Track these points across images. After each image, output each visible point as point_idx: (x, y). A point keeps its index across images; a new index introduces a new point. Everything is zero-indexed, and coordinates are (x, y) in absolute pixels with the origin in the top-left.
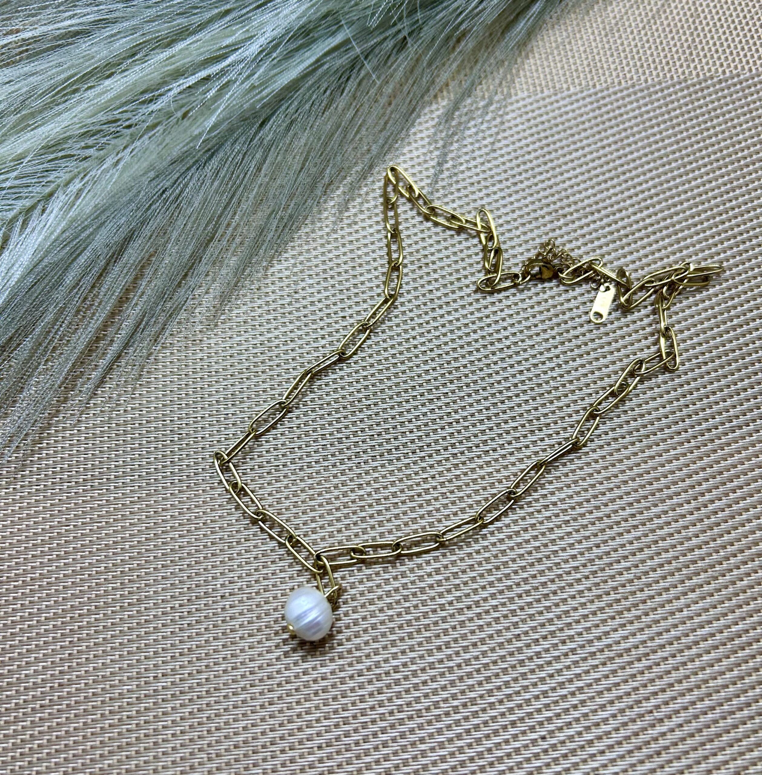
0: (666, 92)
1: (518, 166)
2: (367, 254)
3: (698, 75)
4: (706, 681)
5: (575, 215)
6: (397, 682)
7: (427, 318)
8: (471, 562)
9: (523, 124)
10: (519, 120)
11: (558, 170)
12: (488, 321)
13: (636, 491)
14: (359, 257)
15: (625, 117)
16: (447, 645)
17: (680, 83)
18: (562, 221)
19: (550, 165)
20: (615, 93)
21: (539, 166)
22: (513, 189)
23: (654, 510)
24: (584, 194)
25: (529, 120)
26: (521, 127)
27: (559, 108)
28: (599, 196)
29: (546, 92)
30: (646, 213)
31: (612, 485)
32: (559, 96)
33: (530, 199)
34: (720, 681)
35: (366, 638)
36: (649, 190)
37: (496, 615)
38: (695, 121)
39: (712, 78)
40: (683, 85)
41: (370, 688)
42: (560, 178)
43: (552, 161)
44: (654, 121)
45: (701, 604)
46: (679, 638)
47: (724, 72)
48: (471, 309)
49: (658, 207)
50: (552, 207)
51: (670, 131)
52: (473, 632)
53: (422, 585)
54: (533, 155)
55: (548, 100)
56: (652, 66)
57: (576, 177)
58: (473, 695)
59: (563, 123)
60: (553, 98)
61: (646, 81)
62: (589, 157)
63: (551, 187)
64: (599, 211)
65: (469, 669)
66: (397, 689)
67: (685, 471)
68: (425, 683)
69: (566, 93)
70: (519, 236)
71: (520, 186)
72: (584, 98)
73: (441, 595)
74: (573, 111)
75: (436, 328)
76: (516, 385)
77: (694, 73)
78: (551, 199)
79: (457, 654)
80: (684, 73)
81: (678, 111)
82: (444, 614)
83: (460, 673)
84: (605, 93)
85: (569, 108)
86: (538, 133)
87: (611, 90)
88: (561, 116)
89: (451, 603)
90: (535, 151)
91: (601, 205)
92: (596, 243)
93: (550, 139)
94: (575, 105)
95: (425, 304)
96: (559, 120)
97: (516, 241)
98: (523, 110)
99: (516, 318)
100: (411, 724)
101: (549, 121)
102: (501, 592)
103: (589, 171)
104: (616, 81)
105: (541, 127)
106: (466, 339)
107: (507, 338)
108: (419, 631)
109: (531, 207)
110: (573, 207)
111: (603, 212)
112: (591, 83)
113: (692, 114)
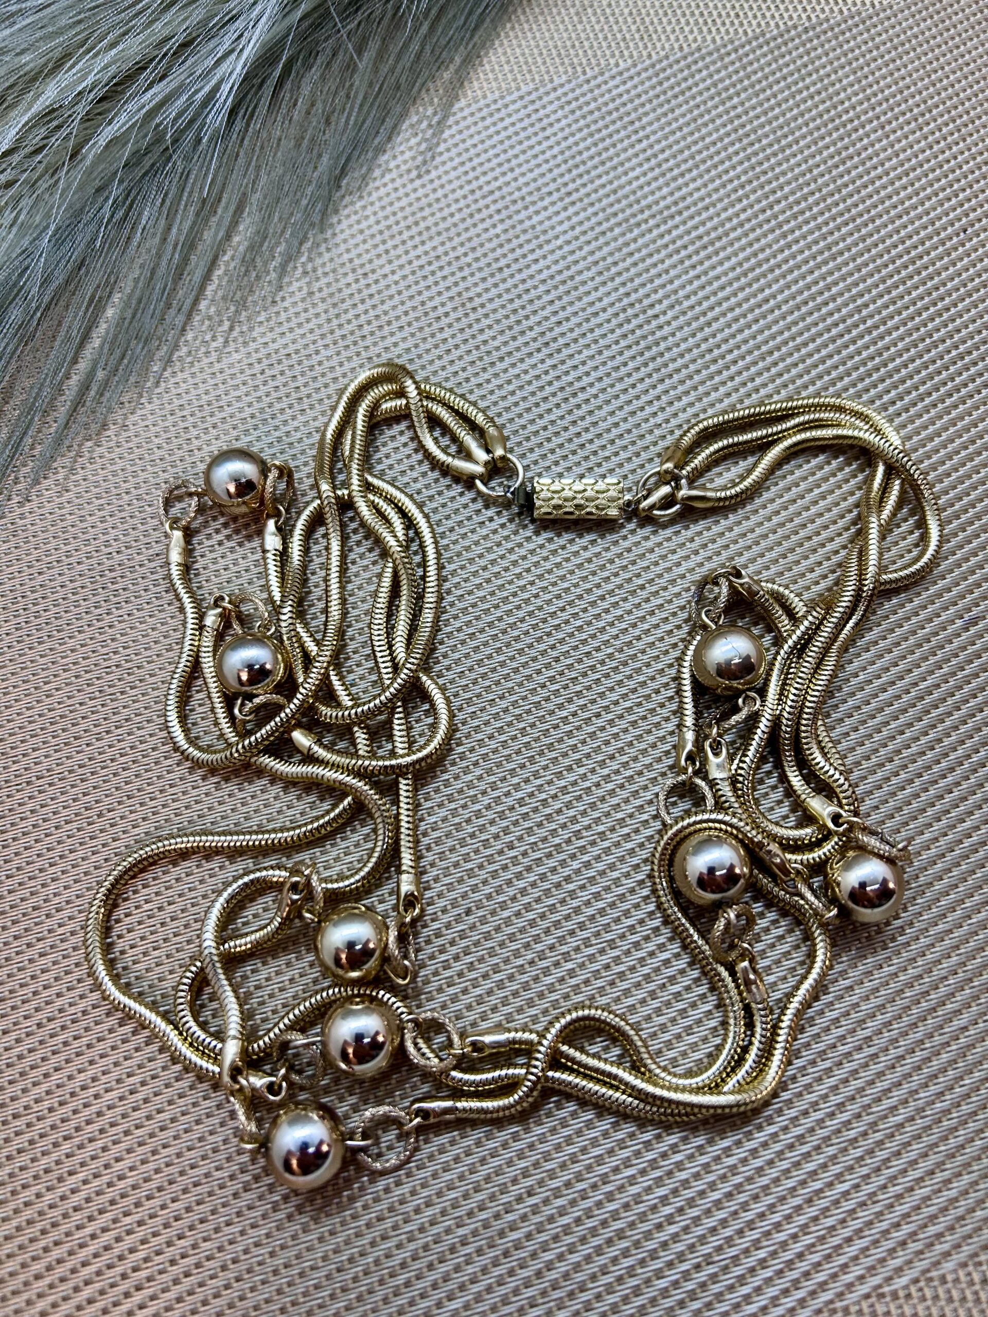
0: (741, 52)
1: (570, 171)
2: (394, 307)
3: (777, 26)
4: (899, 752)
5: (652, 222)
6: (525, 816)
7: (486, 376)
8: (591, 663)
9: (566, 117)
10: (560, 113)
11: (620, 169)
12: (564, 368)
13: (780, 544)
14: (386, 313)
15: (694, 90)
16: (579, 762)
17: (757, 38)
18: (636, 232)
19: (608, 165)
20: (678, 62)
21: (596, 167)
22: (567, 200)
23: (804, 563)
24: (658, 195)
25: (573, 112)
26: (564, 122)
27: (610, 91)
28: (677, 195)
29: (590, 73)
30: (738, 207)
31: (749, 543)
32: (607, 75)
33: (590, 210)
34: (914, 749)
35: (478, 772)
36: (739, 177)
37: (633, 718)
38: (782, 84)
39: (795, 27)
40: (761, 40)
41: (494, 830)
42: (624, 179)
43: (611, 159)
44: (732, 91)
45: (878, 665)
46: (859, 708)
47: (809, 18)
48: (540, 356)
49: (753, 197)
50: (621, 216)
51: (754, 101)
52: (607, 743)
53: (537, 699)
54: (586, 155)
55: (593, 83)
56: (719, 21)
57: (645, 174)
58: (620, 815)
59: (617, 109)
60: (600, 79)
61: (714, 41)
62: (657, 147)
63: (615, 192)
64: (680, 213)
65: (610, 786)
66: (527, 824)
67: (835, 511)
68: (559, 812)
69: (615, 70)
70: (585, 258)
71: (575, 196)
72: (639, 74)
73: (561, 707)
74: (628, 92)
75: (500, 387)
76: (612, 442)
77: (772, 23)
78: (617, 207)
79: (593, 771)
80: (759, 25)
81: (760, 74)
82: (568, 728)
83: (600, 792)
84: (665, 63)
85: (622, 89)
86: (588, 126)
87: (672, 59)
88: (613, 100)
89: (574, 714)
90: (588, 149)
91: (681, 205)
92: (683, 253)
93: (604, 132)
94: (629, 84)
95: (481, 359)
96: (611, 106)
97: (582, 265)
98: (563, 100)
99: (599, 359)
100: (552, 863)
101: (599, 109)
102: (634, 691)
103: (659, 165)
104: (676, 46)
105: (589, 118)
106: (540, 395)
107: (591, 385)
108: (541, 753)
109: (594, 220)
110: (647, 213)
111: (686, 214)
112: (645, 53)
113: (778, 75)
